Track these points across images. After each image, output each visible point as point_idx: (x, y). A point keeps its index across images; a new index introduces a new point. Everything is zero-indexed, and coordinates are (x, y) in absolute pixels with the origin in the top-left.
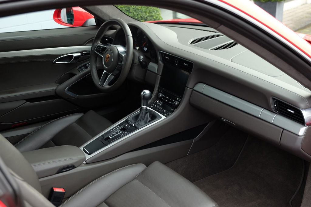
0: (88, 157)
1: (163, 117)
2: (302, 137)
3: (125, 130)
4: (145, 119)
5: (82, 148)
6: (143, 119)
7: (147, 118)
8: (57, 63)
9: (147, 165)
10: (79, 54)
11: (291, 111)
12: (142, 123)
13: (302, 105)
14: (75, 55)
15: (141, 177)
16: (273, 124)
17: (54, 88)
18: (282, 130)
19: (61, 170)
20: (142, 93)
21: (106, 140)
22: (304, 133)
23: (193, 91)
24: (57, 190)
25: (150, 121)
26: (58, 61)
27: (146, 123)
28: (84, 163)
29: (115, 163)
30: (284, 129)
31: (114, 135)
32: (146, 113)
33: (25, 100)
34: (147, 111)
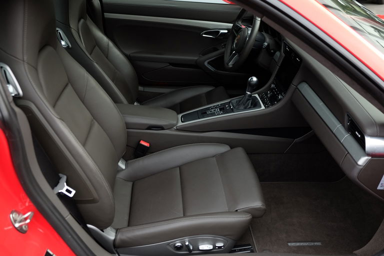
0: (180, 124)
1: (263, 107)
2: (361, 167)
3: (223, 109)
4: (246, 105)
5: (180, 116)
6: (244, 105)
7: (248, 105)
8: (204, 35)
9: (231, 148)
10: (226, 31)
11: (358, 134)
12: (242, 107)
13: (368, 131)
14: (222, 31)
15: (220, 157)
16: (342, 144)
17: (196, 58)
18: (347, 152)
19: (151, 127)
20: (250, 79)
21: (204, 114)
22: (363, 163)
23: (297, 89)
24: (143, 143)
25: (250, 108)
26: (205, 34)
27: (246, 109)
28: (175, 128)
29: (202, 137)
30: (348, 153)
31: (211, 111)
32: (248, 100)
33: (169, 63)
34: (251, 98)
